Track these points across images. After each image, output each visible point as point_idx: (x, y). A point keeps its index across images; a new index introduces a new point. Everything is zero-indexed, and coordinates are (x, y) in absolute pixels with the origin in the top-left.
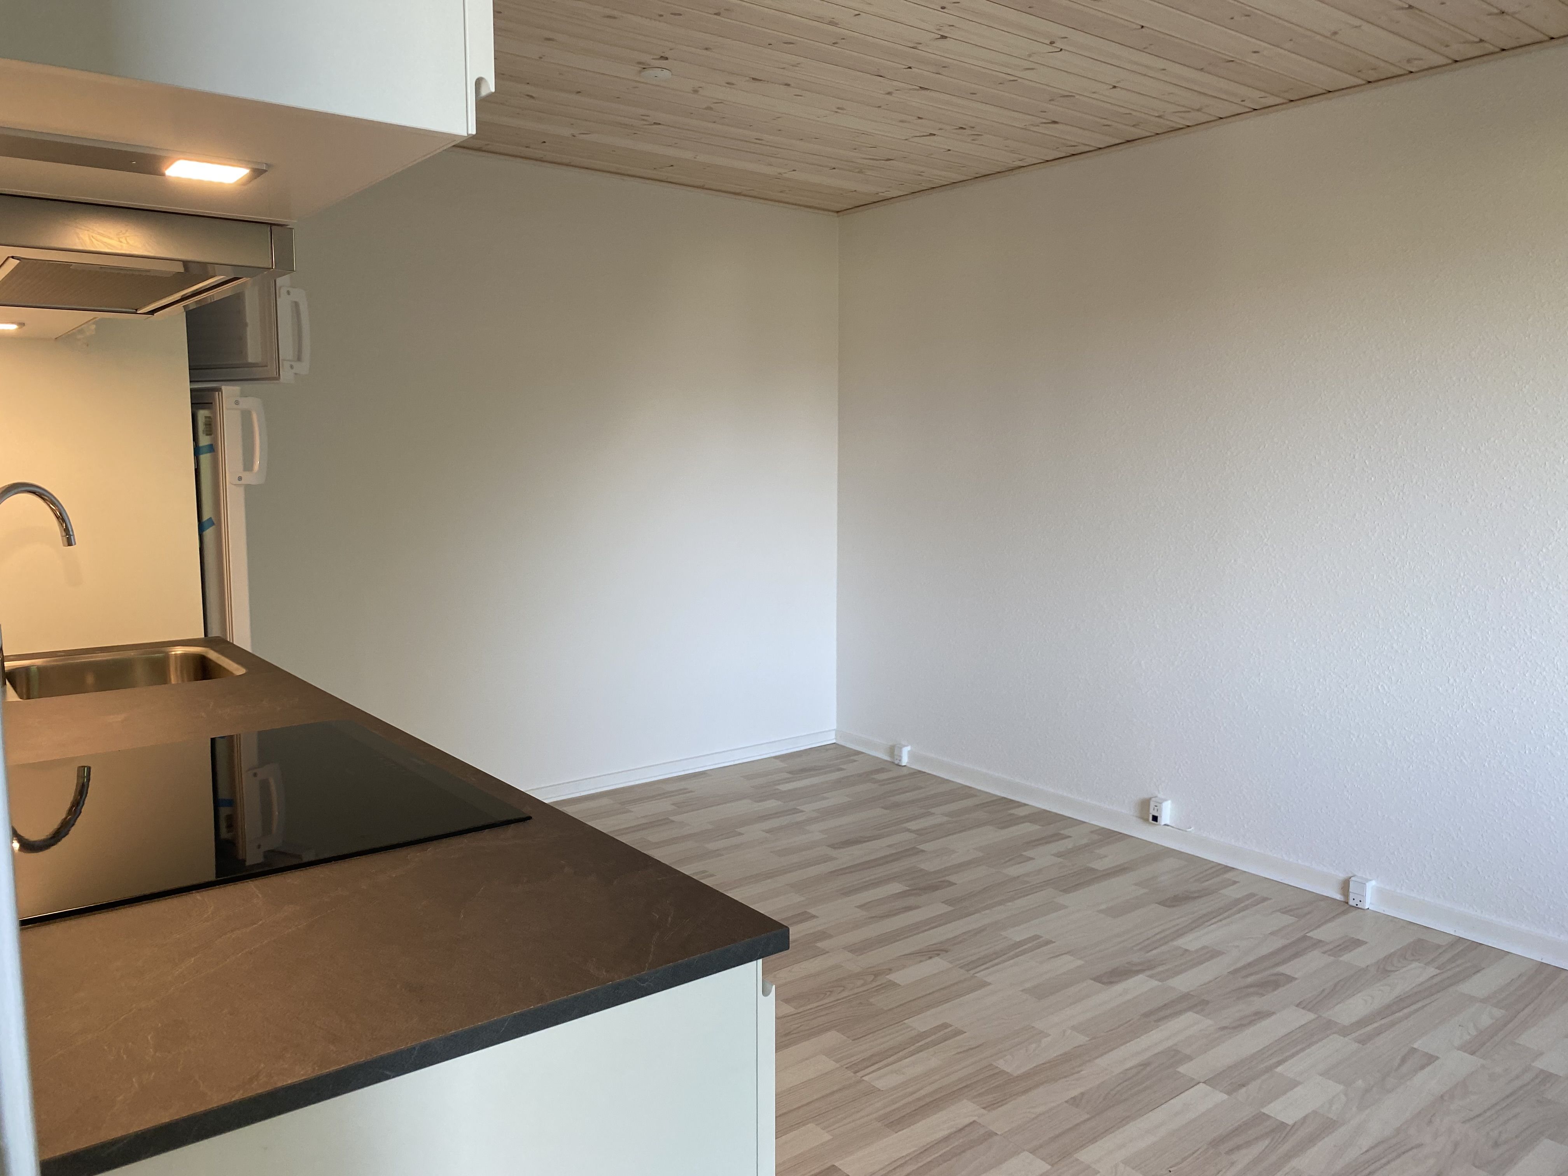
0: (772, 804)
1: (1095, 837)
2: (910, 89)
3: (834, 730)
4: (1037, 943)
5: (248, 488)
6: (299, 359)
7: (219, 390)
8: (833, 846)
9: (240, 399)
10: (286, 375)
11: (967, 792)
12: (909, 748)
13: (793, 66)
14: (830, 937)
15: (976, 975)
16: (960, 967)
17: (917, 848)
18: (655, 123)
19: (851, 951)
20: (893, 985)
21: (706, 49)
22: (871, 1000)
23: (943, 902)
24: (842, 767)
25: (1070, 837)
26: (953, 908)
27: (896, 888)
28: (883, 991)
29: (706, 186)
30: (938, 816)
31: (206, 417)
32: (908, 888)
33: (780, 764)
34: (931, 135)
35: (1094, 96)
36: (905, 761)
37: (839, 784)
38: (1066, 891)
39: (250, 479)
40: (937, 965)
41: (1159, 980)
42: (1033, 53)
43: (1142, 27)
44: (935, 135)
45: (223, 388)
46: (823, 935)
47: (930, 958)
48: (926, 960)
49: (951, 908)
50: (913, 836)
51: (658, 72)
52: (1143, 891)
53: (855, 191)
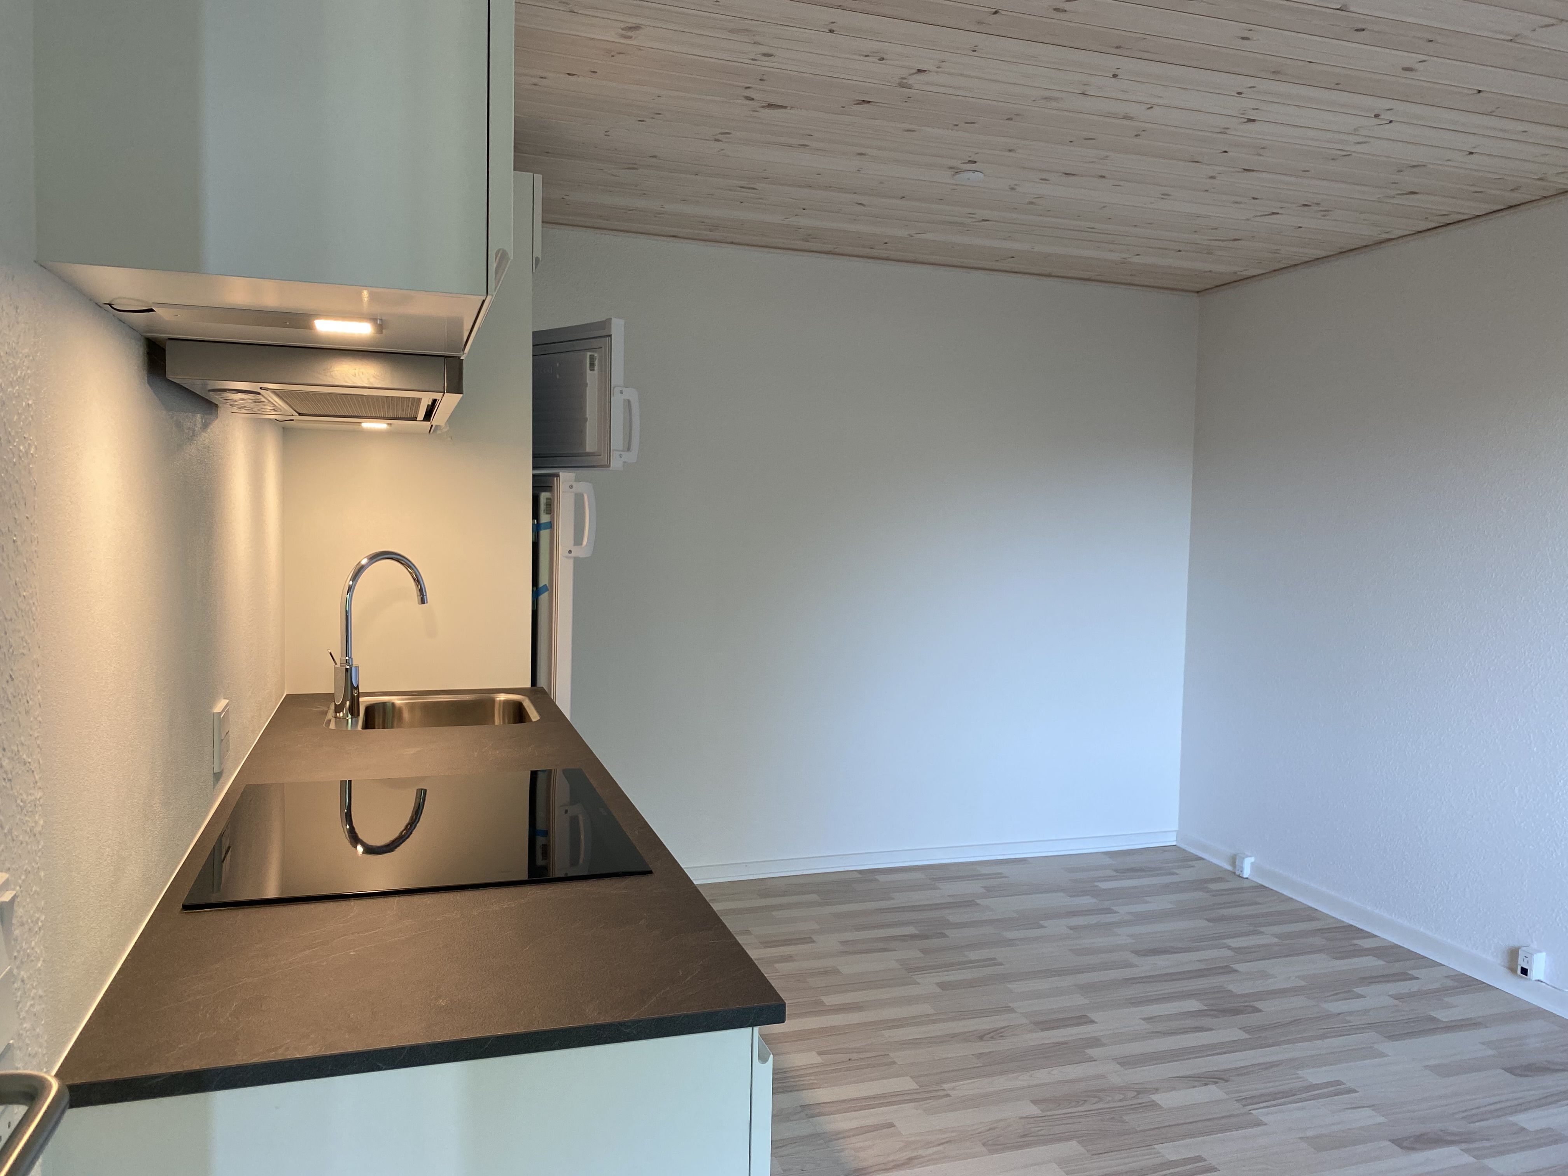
0: (1087, 901)
1: (1449, 983)
2: (1233, 172)
3: (1175, 831)
4: (1337, 1089)
5: (576, 559)
6: (629, 449)
7: (558, 476)
8: (1137, 953)
9: (574, 484)
10: (616, 463)
11: (1310, 914)
12: (1252, 859)
13: (1101, 159)
14: (1104, 1045)
15: (1252, 1111)
16: (1236, 1100)
17: (1231, 967)
18: (983, 220)
19: (1119, 1063)
20: (1154, 1105)
21: (1010, 151)
22: (1125, 1118)
23: (1240, 1029)
24: (1175, 871)
25: (1417, 978)
26: (1250, 1037)
27: (1193, 1005)
28: (1141, 1110)
29: (1053, 274)
30: (1268, 937)
31: (547, 499)
32: (1206, 1008)
33: (1107, 861)
34: (1273, 213)
35: (1450, 163)
36: (1247, 873)
37: (1167, 889)
38: (1392, 1037)
39: (578, 552)
40: (1213, 1092)
41: (1474, 1157)
42: (1360, 127)
43: (1480, 91)
44: (1278, 213)
45: (561, 474)
46: (1095, 1042)
47: (1206, 1084)
48: (1201, 1086)
49: (1247, 1036)
50: (1229, 953)
51: (970, 175)
52: (1490, 1052)
53: (1210, 271)
